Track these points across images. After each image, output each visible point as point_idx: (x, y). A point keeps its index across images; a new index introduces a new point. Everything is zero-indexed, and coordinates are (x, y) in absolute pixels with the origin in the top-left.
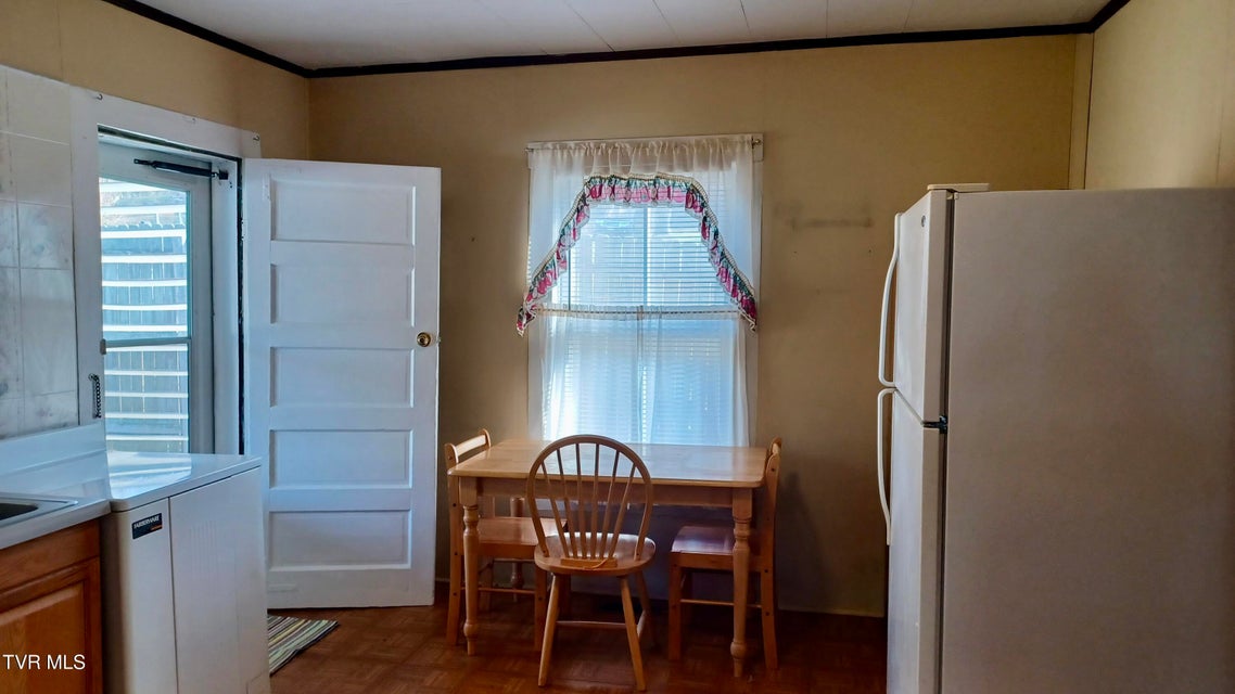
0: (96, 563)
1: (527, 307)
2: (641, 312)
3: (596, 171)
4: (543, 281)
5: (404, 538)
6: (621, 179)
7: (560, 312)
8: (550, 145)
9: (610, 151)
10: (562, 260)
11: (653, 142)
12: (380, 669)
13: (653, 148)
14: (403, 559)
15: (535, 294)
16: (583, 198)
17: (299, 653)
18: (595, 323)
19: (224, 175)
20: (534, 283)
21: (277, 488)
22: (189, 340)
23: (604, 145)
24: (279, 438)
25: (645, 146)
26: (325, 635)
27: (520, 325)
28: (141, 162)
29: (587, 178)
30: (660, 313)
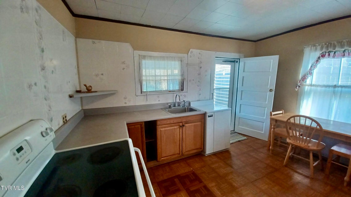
0: (203, 120)
1: (299, 84)
2: (335, 86)
3: (324, 50)
4: (304, 78)
5: (263, 127)
6: (332, 52)
7: (308, 85)
8: (310, 46)
9: (329, 45)
10: (311, 73)
11: (345, 41)
12: (251, 149)
13: (344, 42)
14: (262, 131)
15: (301, 81)
16: (319, 58)
17: (239, 141)
18: (319, 88)
19: (237, 62)
20: (301, 79)
21: (240, 114)
22: (229, 88)
23: (327, 44)
24: (242, 105)
25: (342, 42)
26: (245, 140)
27: (296, 88)
28: (223, 61)
29: (321, 52)
30: (342, 87)
